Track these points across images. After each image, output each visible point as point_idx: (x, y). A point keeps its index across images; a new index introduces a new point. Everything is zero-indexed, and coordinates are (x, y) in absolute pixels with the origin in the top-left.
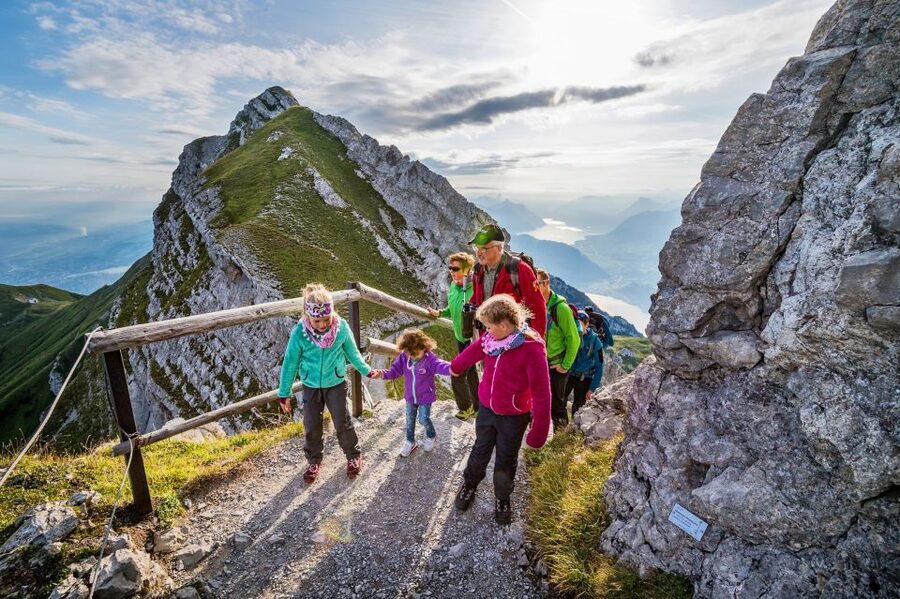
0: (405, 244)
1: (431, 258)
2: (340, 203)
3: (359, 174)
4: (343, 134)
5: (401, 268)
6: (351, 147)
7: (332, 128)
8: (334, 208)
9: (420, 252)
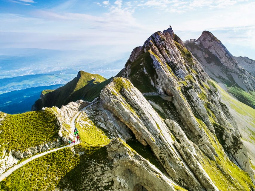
0: (157, 81)
1: (160, 85)
2: (147, 74)
3: (154, 67)
4: (154, 59)
5: (154, 86)
6: (154, 62)
7: (152, 57)
8: (146, 74)
9: (159, 83)
